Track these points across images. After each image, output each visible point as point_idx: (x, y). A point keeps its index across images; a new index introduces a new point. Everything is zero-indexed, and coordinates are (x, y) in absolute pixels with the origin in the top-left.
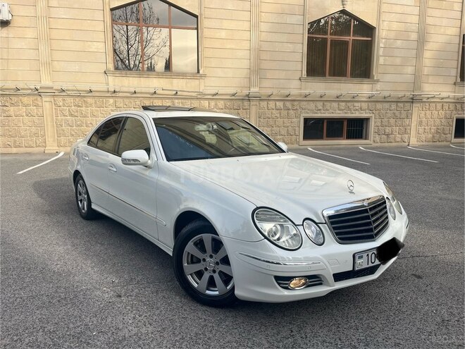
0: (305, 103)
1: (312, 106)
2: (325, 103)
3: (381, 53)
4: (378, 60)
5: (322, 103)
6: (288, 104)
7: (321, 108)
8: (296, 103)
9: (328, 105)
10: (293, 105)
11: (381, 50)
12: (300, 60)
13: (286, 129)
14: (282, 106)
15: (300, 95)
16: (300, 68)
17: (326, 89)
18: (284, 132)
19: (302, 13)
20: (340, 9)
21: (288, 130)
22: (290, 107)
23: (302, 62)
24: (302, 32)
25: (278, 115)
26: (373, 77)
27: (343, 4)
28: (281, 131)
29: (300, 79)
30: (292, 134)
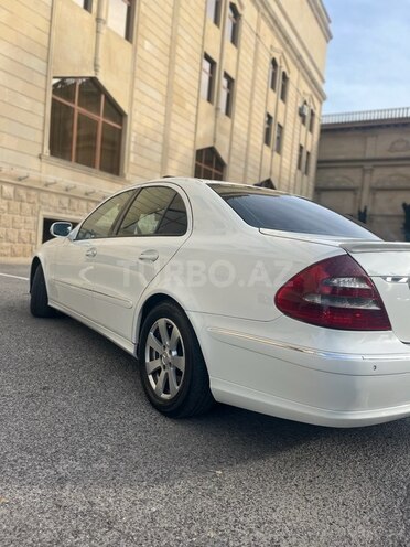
0: (46, 195)
1: (54, 201)
2: (73, 200)
3: (132, 149)
4: (129, 156)
5: (68, 199)
6: (22, 192)
7: (66, 205)
8: (33, 193)
9: (75, 202)
10: (28, 195)
11: (132, 145)
12: (41, 128)
13: (17, 231)
14: (12, 194)
15: (40, 182)
16: (40, 140)
17: (73, 180)
18: (13, 236)
19: (45, 58)
20: (92, 74)
21: (19, 234)
22: (25, 197)
23: (43, 131)
24: (44, 86)
25: (5, 208)
26: (124, 176)
27: (96, 70)
28: (9, 233)
29: (40, 157)
30: (26, 240)
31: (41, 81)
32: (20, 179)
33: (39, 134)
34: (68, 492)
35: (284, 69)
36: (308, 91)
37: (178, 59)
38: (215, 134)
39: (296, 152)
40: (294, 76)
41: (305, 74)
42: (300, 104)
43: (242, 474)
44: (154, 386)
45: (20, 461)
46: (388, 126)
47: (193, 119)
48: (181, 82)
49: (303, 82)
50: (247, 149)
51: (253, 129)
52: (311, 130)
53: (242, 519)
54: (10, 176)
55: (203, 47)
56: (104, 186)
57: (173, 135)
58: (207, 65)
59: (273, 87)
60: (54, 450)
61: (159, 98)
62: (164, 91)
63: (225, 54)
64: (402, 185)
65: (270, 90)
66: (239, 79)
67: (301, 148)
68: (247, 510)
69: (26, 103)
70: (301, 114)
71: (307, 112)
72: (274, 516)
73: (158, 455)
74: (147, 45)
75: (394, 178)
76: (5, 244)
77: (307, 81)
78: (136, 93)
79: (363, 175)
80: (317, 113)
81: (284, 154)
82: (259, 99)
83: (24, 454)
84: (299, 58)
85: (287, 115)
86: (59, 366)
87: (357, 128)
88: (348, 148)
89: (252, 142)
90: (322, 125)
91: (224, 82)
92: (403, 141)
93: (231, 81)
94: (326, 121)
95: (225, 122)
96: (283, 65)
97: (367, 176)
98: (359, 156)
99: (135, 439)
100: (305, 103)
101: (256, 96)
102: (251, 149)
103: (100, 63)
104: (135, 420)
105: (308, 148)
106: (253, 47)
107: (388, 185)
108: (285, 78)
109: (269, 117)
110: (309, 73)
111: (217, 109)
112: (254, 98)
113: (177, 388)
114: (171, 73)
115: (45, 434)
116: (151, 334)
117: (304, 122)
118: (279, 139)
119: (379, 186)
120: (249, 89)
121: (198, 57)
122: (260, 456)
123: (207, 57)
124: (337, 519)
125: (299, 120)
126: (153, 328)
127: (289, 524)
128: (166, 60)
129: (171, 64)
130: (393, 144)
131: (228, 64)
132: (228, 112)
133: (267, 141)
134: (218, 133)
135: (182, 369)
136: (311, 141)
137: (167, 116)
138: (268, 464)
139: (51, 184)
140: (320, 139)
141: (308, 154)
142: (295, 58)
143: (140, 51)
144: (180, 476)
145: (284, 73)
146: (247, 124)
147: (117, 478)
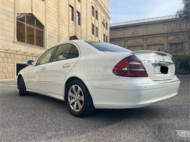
0: (17, 55)
1: (20, 57)
2: (27, 56)
3: (47, 38)
4: (46, 40)
5: (25, 56)
6: (8, 55)
7: (25, 59)
8: (12, 55)
10: (10, 56)
11: (47, 36)
12: (13, 32)
13: (7, 69)
14: (4, 56)
15: (14, 51)
16: (13, 36)
17: (26, 49)
18: (5, 71)
19: (13, 8)
20: (31, 12)
21: (8, 70)
22: (9, 57)
23: (14, 33)
24: (13, 17)
25: (2, 61)
26: (45, 47)
27: (32, 11)
28: (4, 70)
29: (14, 42)
30: (10, 72)
31: (12, 15)
32: (7, 50)
33: (13, 34)
34: (53, 140)
35: (96, 9)
36: (105, 16)
37: (61, 7)
38: (75, 32)
39: (103, 36)
40: (99, 12)
41: (103, 11)
42: (102, 21)
43: (108, 129)
44: (73, 108)
45: (33, 135)
46: (131, 26)
47: (68, 27)
48: (62, 14)
49: (102, 13)
50: (87, 36)
51: (88, 29)
52: (107, 29)
53: (111, 140)
54: (3, 49)
55: (69, 3)
56: (38, 51)
57: (61, 32)
58: (70, 9)
59: (93, 15)
60: (44, 130)
61: (55, 20)
62: (57, 17)
63: (76, 4)
64: (137, 45)
65: (92, 16)
66: (82, 13)
67: (104, 35)
68: (112, 137)
69: (7, 23)
70: (103, 24)
71: (105, 23)
72: (121, 138)
73: (80, 127)
74: (49, 2)
75: (134, 43)
76: (2, 74)
77: (104, 13)
78: (47, 18)
79: (125, 43)
80: (108, 23)
81: (99, 37)
82: (89, 19)
83: (34, 133)
84: (101, 6)
85: (99, 24)
86: (36, 108)
87: (121, 28)
88: (120, 34)
89: (88, 34)
90: (110, 27)
91: (77, 14)
92: (136, 31)
93: (79, 14)
94: (111, 26)
95: (79, 27)
96: (96, 8)
97: (126, 43)
98: (123, 37)
99: (70, 124)
100: (104, 20)
101: (88, 18)
102: (88, 36)
103: (33, 8)
104: (68, 119)
105: (107, 35)
106: (85, 3)
107: (133, 45)
108: (97, 12)
109: (93, 25)
110: (104, 11)
111: (75, 23)
112: (87, 19)
113: (82, 107)
114: (58, 12)
115: (39, 127)
116: (70, 91)
117: (104, 26)
118: (97, 32)
119: (130, 46)
120: (85, 16)
121: (68, 6)
122: (112, 124)
123: (70, 6)
124: (140, 137)
125: (103, 26)
126: (70, 89)
127: (126, 139)
128: (57, 7)
129: (58, 8)
130: (133, 32)
131: (78, 8)
132: (79, 24)
133: (93, 33)
134: (76, 31)
135: (83, 100)
136: (107, 32)
137: (59, 26)
138: (115, 126)
139: (18, 51)
140: (110, 32)
141: (107, 36)
142: (99, 6)
143: (47, 4)
144: (88, 131)
145: (96, 11)
146: (86, 28)
147: (68, 134)
